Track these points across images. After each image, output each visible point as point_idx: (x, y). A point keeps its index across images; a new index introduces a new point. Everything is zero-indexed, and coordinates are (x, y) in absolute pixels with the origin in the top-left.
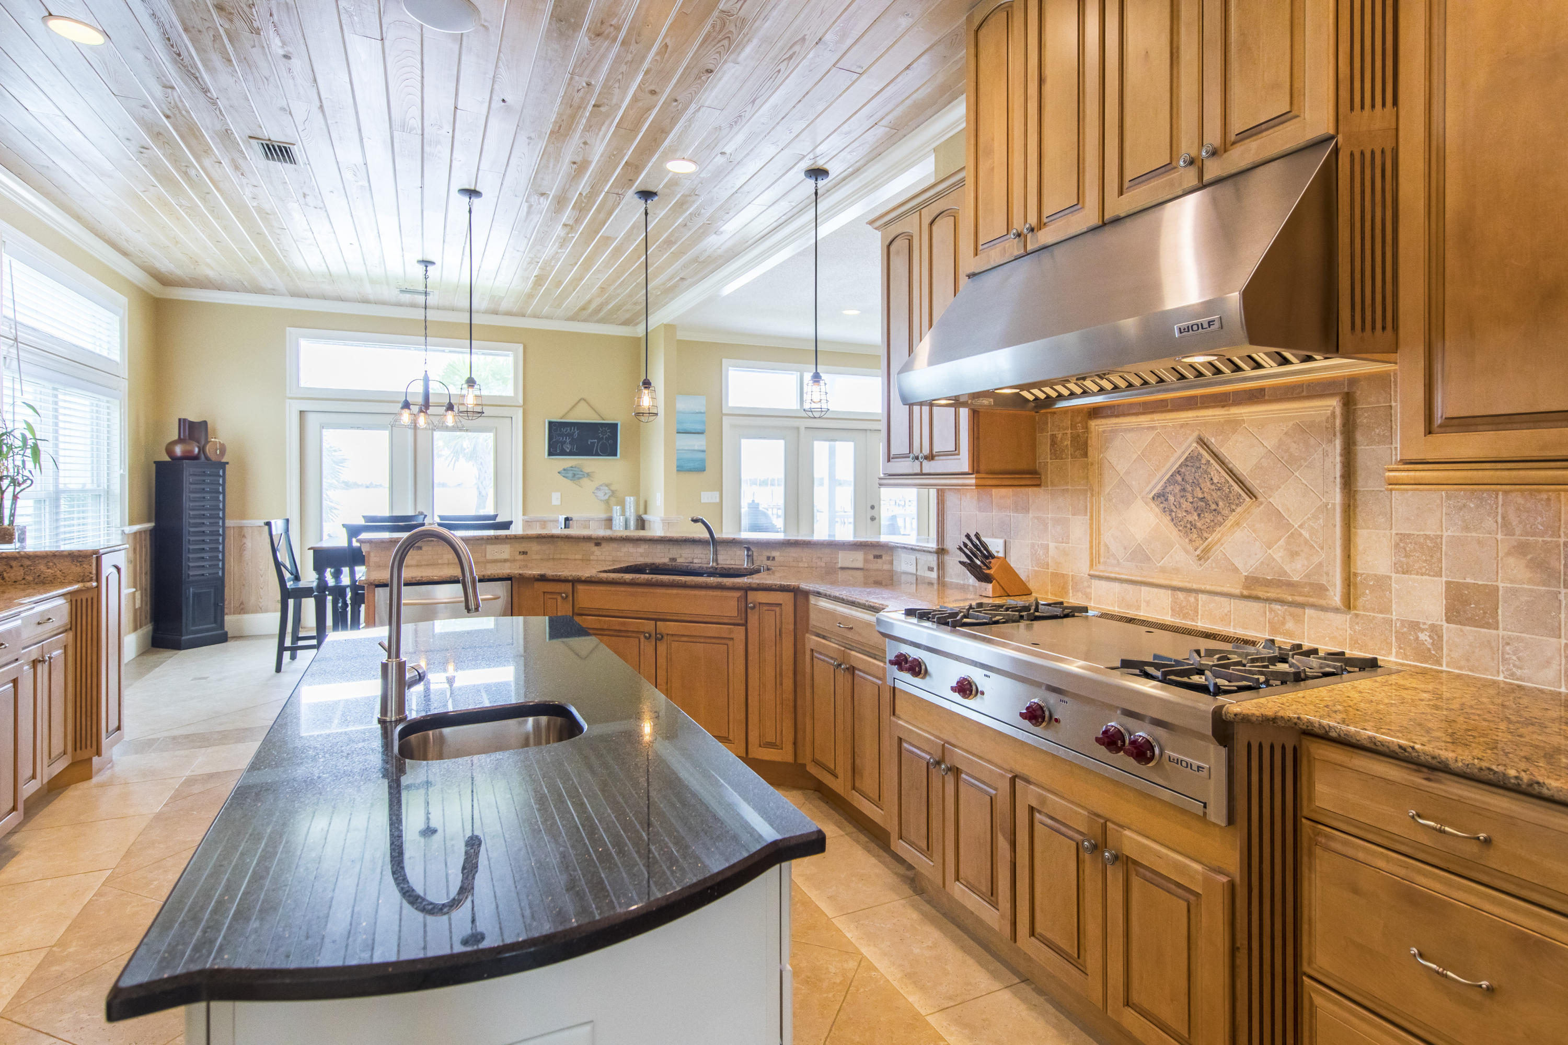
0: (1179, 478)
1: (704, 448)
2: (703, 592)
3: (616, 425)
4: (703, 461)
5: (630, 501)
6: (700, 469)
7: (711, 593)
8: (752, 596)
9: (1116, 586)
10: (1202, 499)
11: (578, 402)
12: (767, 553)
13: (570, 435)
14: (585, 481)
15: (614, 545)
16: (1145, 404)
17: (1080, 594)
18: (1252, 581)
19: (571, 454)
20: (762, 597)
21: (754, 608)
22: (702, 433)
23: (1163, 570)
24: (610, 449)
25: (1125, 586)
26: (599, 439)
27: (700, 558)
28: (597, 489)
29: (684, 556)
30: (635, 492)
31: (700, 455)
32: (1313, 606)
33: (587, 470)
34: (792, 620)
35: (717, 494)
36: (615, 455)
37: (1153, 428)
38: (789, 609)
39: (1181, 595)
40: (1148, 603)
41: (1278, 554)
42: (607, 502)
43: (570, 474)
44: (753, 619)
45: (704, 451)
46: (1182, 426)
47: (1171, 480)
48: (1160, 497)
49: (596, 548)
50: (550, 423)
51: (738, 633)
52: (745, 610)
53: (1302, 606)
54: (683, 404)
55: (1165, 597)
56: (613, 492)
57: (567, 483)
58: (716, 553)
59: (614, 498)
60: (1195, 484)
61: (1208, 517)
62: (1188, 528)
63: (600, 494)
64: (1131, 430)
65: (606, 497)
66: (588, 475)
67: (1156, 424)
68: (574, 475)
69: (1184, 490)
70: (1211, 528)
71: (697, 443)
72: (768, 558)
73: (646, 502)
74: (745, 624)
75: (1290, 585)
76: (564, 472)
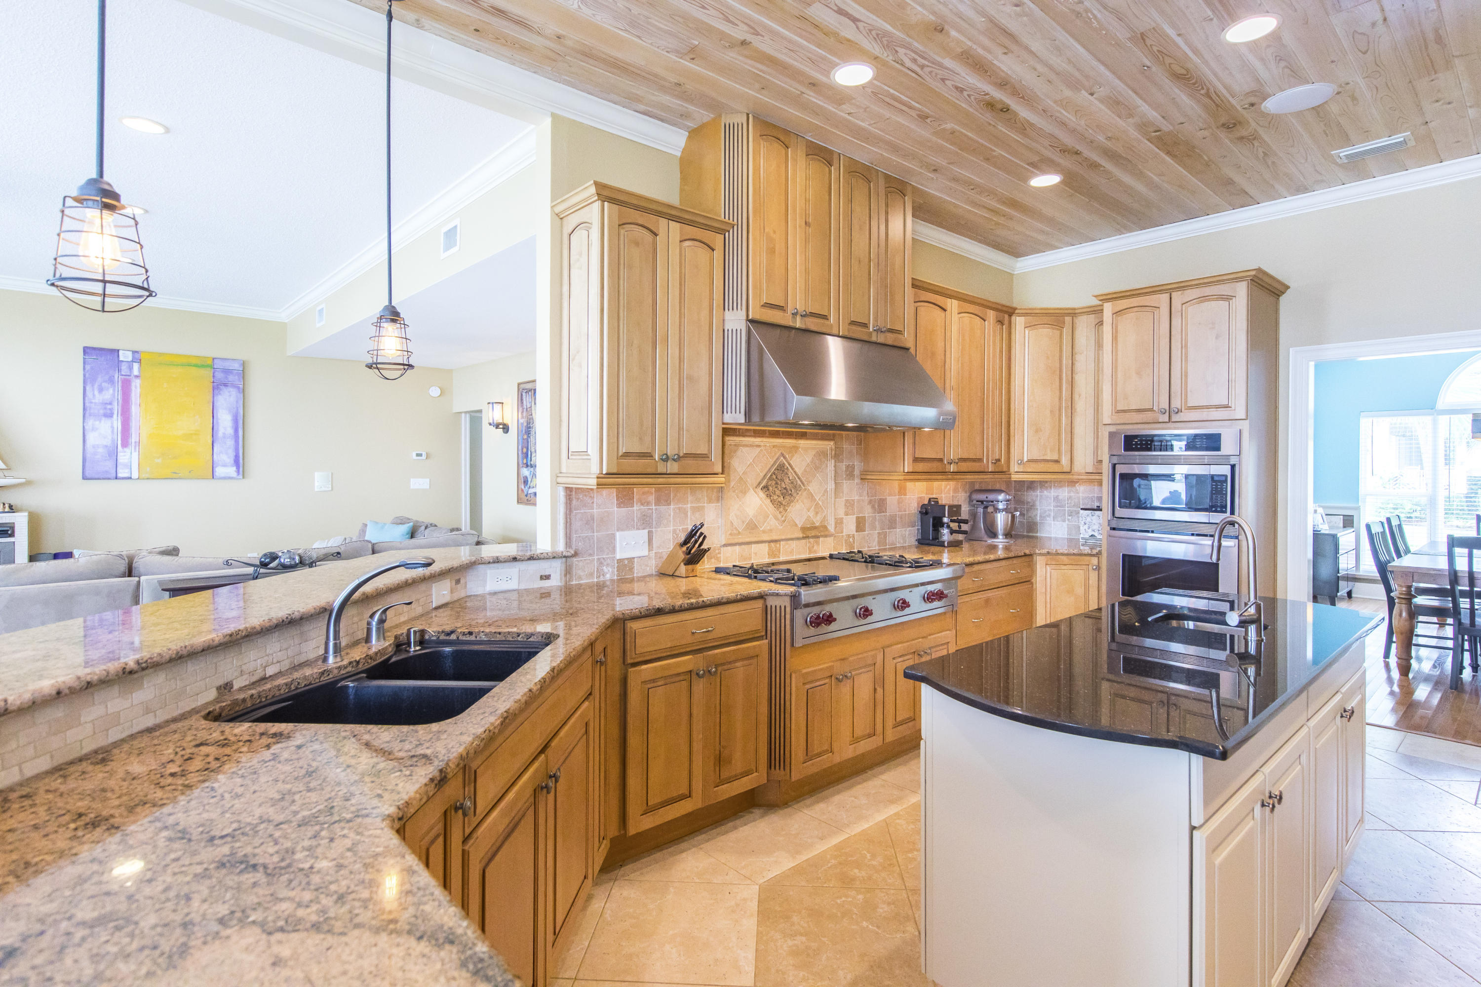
0: (774, 477)
9: (737, 548)
10: (785, 488)
16: (755, 431)
17: (713, 560)
18: (804, 529)
23: (764, 532)
25: (743, 546)
32: (822, 536)
37: (759, 446)
39: (772, 544)
40: (756, 554)
41: (811, 514)
46: (774, 447)
47: (770, 479)
48: (766, 488)
53: (818, 537)
55: (764, 548)
60: (782, 480)
61: (788, 498)
62: (778, 505)
64: (747, 446)
67: (762, 444)
69: (777, 483)
70: (789, 504)
75: (815, 528)
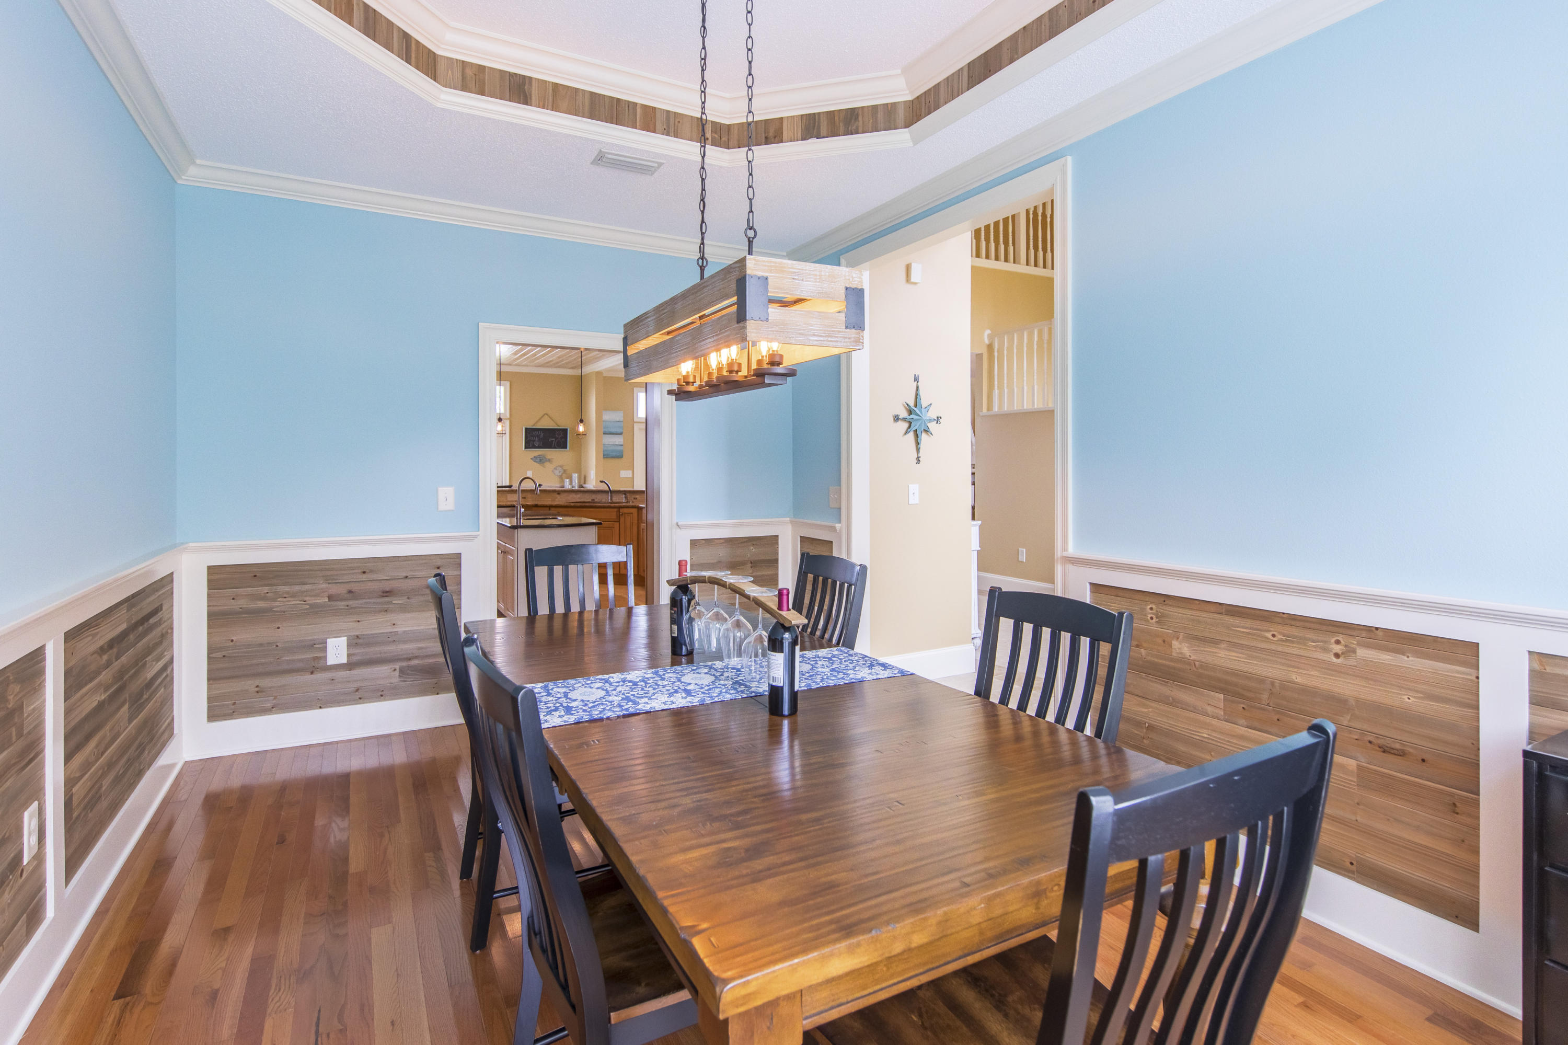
1: (622, 443)
2: (602, 510)
3: (566, 430)
4: (622, 452)
5: (575, 476)
6: (619, 456)
7: (605, 510)
8: (623, 511)
11: (543, 416)
12: (634, 496)
13: (538, 436)
14: (547, 464)
15: (566, 494)
19: (539, 447)
20: (626, 510)
21: (622, 515)
22: (621, 434)
24: (563, 445)
26: (556, 438)
27: (606, 499)
28: (555, 469)
29: (598, 498)
30: (579, 471)
31: (619, 448)
33: (549, 457)
34: (636, 519)
35: (630, 472)
36: (566, 448)
38: (635, 515)
42: (561, 477)
43: (538, 460)
44: (622, 519)
45: (622, 445)
49: (558, 496)
50: (526, 429)
51: (617, 525)
52: (619, 516)
54: (608, 416)
56: (565, 471)
57: (537, 465)
58: (611, 497)
59: (566, 474)
63: (557, 472)
65: (560, 474)
66: (549, 460)
68: (541, 460)
71: (618, 440)
72: (634, 498)
73: (585, 478)
74: (619, 522)
76: (535, 459)
